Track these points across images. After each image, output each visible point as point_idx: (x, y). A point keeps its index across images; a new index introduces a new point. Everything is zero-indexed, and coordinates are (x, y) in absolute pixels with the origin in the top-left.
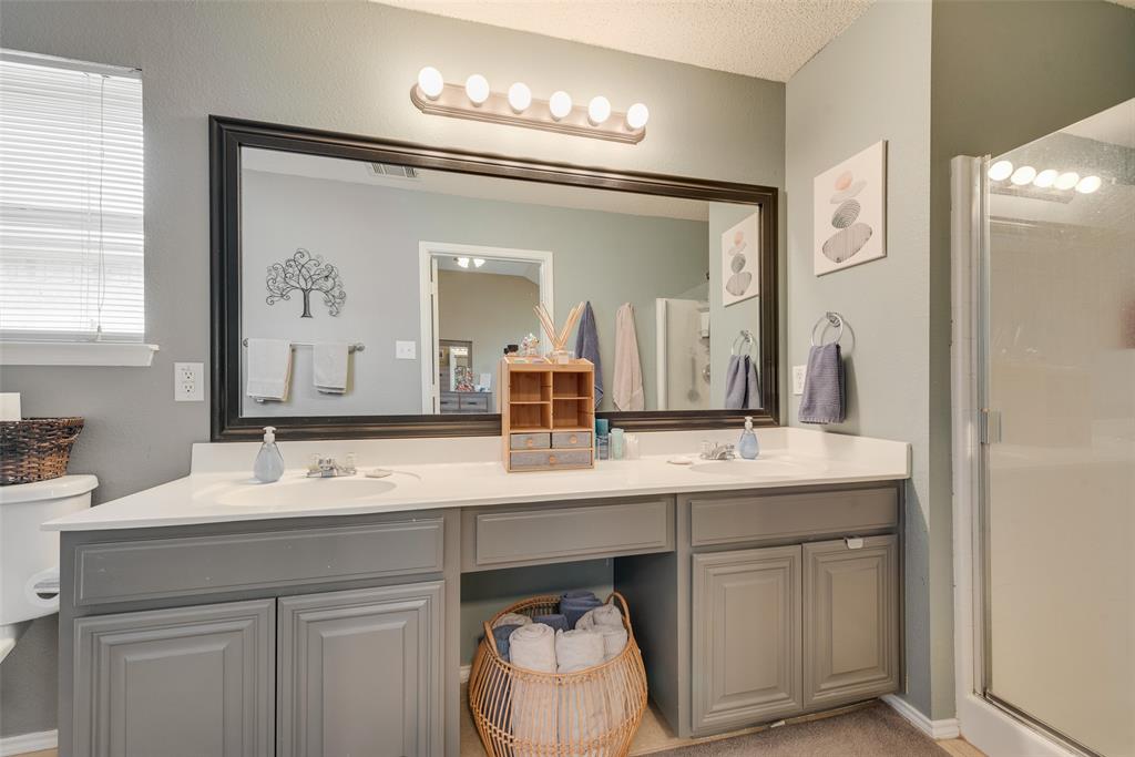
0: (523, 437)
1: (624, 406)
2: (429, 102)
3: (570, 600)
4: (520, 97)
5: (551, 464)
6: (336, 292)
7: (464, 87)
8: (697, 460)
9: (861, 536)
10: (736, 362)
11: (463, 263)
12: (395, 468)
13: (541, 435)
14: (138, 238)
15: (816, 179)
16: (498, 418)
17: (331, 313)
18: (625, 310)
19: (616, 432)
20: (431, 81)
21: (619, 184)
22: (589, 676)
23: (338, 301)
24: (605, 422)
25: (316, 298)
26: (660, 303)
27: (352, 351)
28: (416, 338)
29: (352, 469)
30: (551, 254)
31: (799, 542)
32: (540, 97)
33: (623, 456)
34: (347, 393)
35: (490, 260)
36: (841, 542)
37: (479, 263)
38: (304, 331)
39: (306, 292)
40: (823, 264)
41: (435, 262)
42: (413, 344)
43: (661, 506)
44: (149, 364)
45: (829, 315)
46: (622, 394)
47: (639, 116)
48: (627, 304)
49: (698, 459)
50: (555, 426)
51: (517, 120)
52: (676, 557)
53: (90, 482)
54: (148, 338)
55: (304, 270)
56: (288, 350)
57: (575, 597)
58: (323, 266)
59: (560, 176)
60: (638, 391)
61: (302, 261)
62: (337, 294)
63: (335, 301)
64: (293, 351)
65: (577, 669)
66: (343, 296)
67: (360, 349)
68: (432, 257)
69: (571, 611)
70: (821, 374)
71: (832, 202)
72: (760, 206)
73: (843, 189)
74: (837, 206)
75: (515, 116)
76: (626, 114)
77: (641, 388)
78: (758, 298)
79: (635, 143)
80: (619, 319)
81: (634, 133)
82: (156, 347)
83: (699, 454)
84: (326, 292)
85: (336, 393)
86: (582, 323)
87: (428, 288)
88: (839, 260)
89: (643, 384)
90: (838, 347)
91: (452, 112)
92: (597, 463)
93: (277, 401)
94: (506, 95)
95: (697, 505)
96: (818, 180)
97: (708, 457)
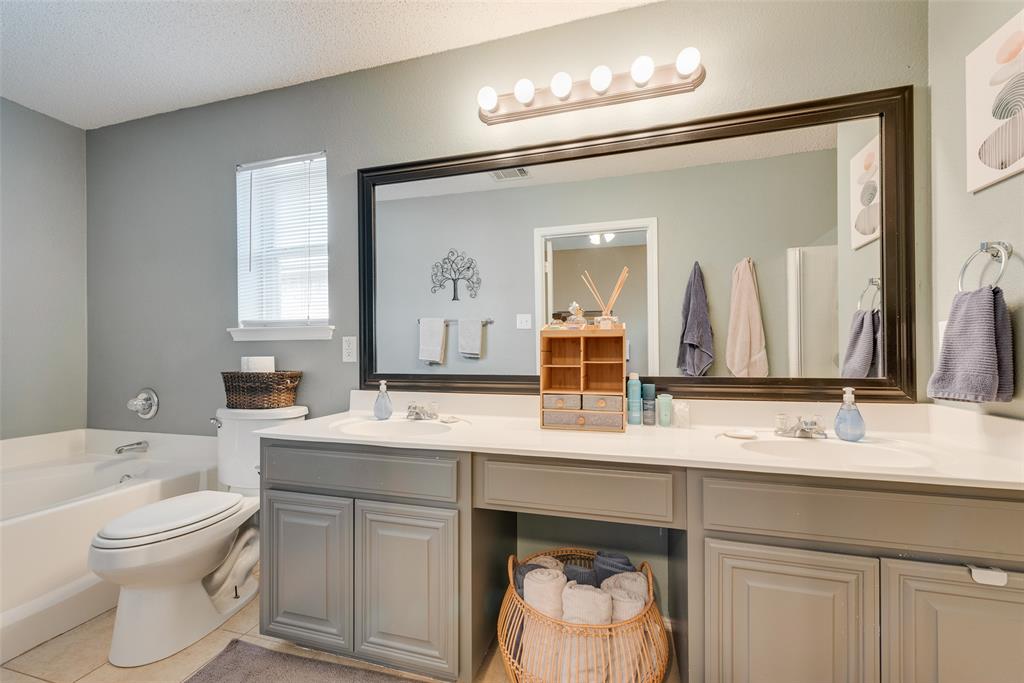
0: (554, 398)
1: (739, 372)
2: (492, 115)
3: (604, 559)
4: (561, 85)
5: (581, 424)
6: (475, 279)
7: (513, 94)
8: (767, 434)
9: (1004, 569)
10: (860, 318)
11: (595, 240)
12: (464, 417)
13: (571, 397)
14: (324, 258)
15: (967, 58)
16: (536, 379)
17: (471, 295)
18: (743, 266)
19: (664, 399)
20: (487, 98)
21: (688, 136)
22: (584, 631)
23: (476, 285)
24: (652, 387)
25: (462, 284)
26: (793, 255)
27: (485, 325)
28: (532, 311)
29: (434, 414)
30: (655, 220)
31: (878, 555)
32: (581, 78)
33: (671, 423)
34: (482, 358)
35: (619, 232)
36: (962, 571)
37: (609, 237)
38: (453, 310)
39: (455, 281)
40: (980, 174)
41: (549, 245)
42: (528, 317)
43: (666, 478)
44: (330, 338)
45: (985, 247)
46: (737, 360)
47: (688, 61)
48: (745, 260)
49: (773, 434)
50: (587, 388)
51: (566, 106)
52: (686, 536)
53: (304, 410)
54: (331, 322)
55: (454, 265)
56: (443, 326)
57: (610, 556)
58: (466, 260)
59: (620, 145)
60: (760, 355)
61: (453, 258)
62: (475, 281)
63: (474, 286)
64: (447, 326)
65: (574, 621)
66: (479, 281)
67: (491, 323)
68: (546, 240)
69: (601, 569)
70: (964, 331)
71: (993, 83)
72: (881, 115)
73: (1009, 60)
74: (999, 89)
75: (564, 103)
76: (674, 64)
77: (764, 352)
78: (879, 242)
79: (693, 90)
80: (735, 277)
81: (690, 80)
82: (333, 327)
83: (774, 429)
84: (468, 280)
85: (474, 358)
86: (689, 286)
87: (542, 267)
88: (1003, 166)
89: (766, 347)
90: (996, 292)
91: (511, 117)
92: (628, 427)
93: (437, 364)
94: (549, 88)
95: (711, 484)
96: (971, 59)
97: (785, 433)
